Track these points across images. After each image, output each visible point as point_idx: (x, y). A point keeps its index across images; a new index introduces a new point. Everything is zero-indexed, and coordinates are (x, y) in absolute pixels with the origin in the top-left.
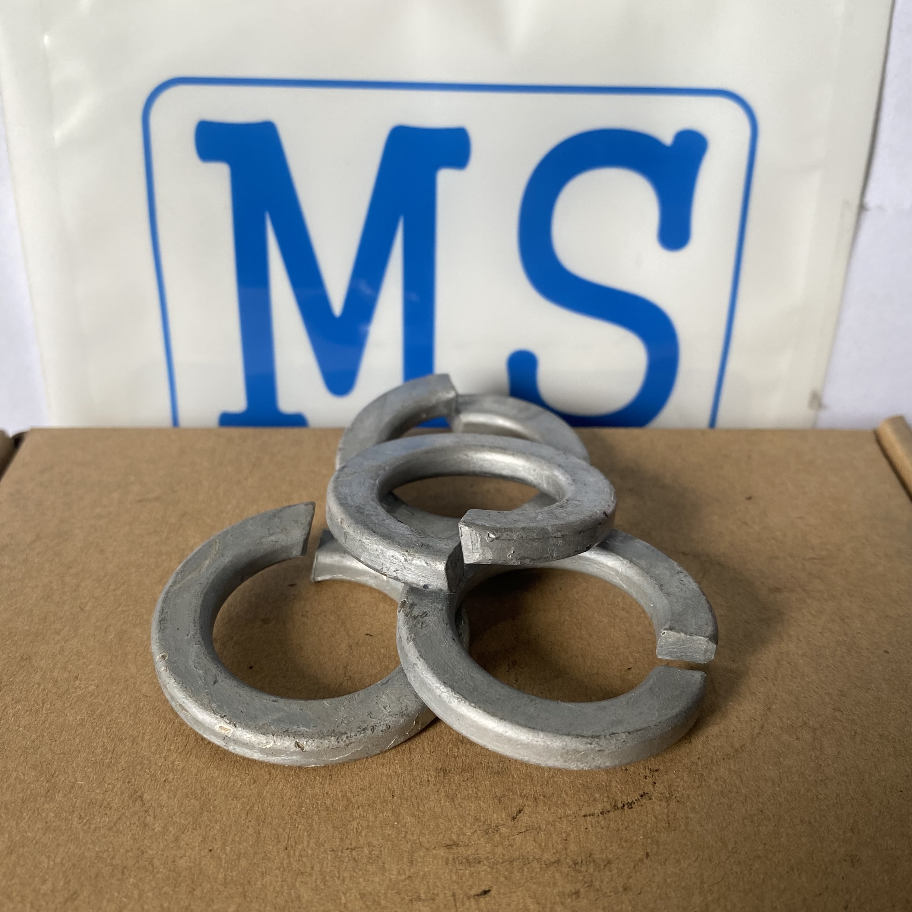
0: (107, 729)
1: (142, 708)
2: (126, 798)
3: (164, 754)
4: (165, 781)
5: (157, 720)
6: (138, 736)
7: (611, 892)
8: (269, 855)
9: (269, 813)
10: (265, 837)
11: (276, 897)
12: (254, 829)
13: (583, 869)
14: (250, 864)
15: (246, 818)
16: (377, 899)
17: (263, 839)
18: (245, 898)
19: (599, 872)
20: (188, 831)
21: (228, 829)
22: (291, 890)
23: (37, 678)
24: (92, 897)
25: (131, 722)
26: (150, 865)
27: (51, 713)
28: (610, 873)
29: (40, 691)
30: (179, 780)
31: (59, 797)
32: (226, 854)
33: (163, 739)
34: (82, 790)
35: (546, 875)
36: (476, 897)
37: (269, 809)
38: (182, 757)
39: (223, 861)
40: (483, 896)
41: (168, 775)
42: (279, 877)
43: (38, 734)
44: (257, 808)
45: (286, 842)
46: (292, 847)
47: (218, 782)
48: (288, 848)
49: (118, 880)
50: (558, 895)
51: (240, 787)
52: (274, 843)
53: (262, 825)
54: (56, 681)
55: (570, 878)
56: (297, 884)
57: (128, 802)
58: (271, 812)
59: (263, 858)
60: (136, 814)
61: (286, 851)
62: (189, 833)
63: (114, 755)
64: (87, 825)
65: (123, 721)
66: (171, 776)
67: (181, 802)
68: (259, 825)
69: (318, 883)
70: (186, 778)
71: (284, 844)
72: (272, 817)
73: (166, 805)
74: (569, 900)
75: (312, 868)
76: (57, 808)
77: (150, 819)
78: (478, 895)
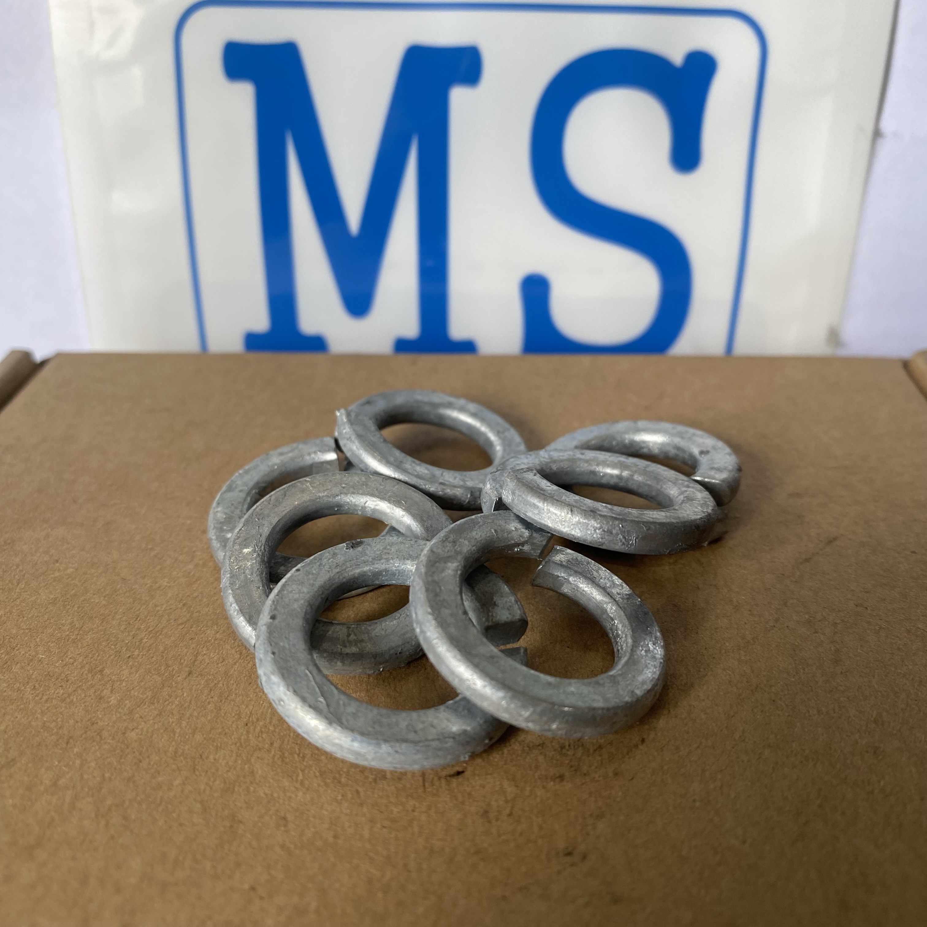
0: (78, 608)
1: (119, 590)
2: (86, 672)
3: (133, 633)
4: (129, 657)
5: (131, 600)
6: (108, 616)
7: (599, 777)
8: (227, 730)
9: (234, 690)
10: (226, 713)
11: (228, 771)
12: (216, 705)
13: (570, 753)
14: (205, 739)
15: (208, 695)
16: (337, 776)
17: (223, 715)
18: (194, 771)
19: (588, 756)
20: (144, 705)
21: (187, 704)
22: (245, 764)
23: (17, 560)
24: (30, 765)
25: (104, 602)
26: (98, 737)
27: (24, 592)
28: (600, 758)
29: (18, 572)
30: (144, 657)
31: (16, 669)
32: (181, 728)
33: (134, 619)
34: (42, 663)
35: (528, 757)
36: (448, 778)
37: (235, 686)
38: (151, 636)
39: (177, 735)
40: (456, 777)
41: (133, 652)
42: (235, 752)
43: (7, 610)
44: (221, 685)
45: (247, 718)
46: (253, 723)
47: (184, 660)
48: (248, 725)
49: (61, 749)
50: (540, 778)
51: (207, 665)
52: (234, 719)
53: (225, 702)
54: (36, 564)
55: (555, 761)
56: (253, 760)
57: (87, 675)
58: (236, 690)
59: (220, 733)
60: (93, 687)
61: (246, 727)
62: (145, 707)
63: (81, 632)
64: (40, 697)
65: (97, 601)
66: (136, 653)
67: (142, 676)
68: (221, 701)
69: (276, 759)
70: (151, 655)
71: (245, 720)
72: (236, 694)
73: (127, 679)
74: (552, 783)
75: (272, 744)
76: (11, 679)
77: (106, 692)
78: (450, 776)
